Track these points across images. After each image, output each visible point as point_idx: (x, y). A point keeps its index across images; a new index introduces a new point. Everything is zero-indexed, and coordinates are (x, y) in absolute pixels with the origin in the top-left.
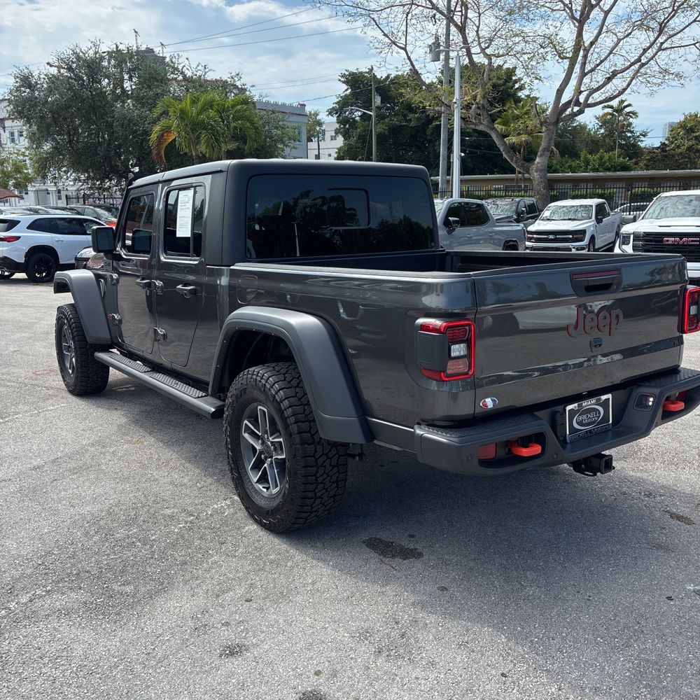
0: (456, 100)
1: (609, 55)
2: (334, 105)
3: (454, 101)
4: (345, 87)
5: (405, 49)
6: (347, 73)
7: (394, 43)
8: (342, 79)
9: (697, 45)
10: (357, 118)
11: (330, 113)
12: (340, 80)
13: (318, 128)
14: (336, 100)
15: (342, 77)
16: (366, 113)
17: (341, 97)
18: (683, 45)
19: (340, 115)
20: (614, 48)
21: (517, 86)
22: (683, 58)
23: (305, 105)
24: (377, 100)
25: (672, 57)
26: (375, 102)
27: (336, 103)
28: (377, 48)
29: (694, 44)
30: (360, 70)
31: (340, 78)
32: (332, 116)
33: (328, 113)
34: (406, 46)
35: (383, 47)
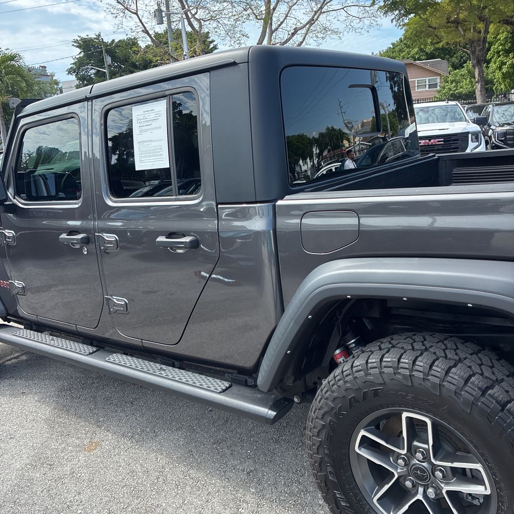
0: (186, 53)
1: (285, 18)
2: (72, 66)
3: (184, 53)
4: (79, 50)
5: (136, 14)
6: (79, 39)
7: (127, 9)
8: (75, 44)
9: (345, 9)
10: (92, 76)
11: (70, 72)
12: (73, 45)
13: (56, 86)
14: (73, 61)
15: (75, 42)
16: (99, 70)
17: (77, 59)
18: (335, 9)
19: (77, 73)
20: (288, 13)
21: (212, 46)
22: (336, 19)
23: (46, 67)
24: (108, 60)
25: (328, 18)
26: (106, 62)
27: (73, 64)
28: (112, 13)
29: (343, 8)
30: (90, 36)
31: (73, 43)
32: (71, 74)
33: (67, 72)
34: (137, 11)
35: (118, 12)
